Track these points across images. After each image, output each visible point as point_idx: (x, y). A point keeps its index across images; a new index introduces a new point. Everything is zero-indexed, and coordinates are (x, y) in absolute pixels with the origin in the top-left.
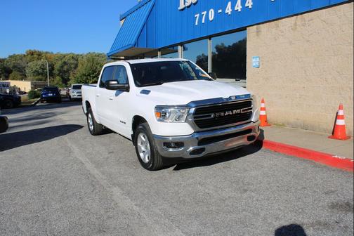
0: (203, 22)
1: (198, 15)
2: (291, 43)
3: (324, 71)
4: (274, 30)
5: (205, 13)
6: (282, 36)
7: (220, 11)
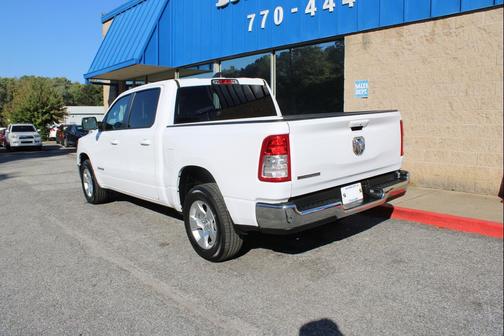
0: (263, 26)
1: (252, 16)
2: (424, 61)
3: (483, 103)
4: (394, 41)
5: (266, 12)
6: (410, 50)
7: (295, 10)
